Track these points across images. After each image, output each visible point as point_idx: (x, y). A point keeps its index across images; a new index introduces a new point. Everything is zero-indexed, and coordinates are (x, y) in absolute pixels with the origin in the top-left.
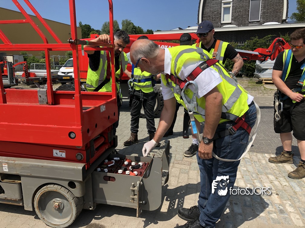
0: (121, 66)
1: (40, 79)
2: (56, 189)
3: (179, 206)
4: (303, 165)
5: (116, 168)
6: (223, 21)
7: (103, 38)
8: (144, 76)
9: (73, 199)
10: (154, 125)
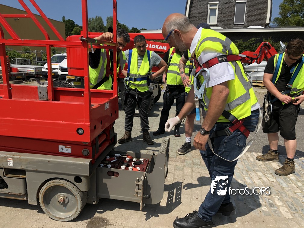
0: (120, 64)
1: (24, 75)
2: (62, 184)
3: (177, 200)
4: (289, 163)
5: (119, 164)
6: (209, 22)
7: (107, 36)
8: (140, 75)
9: (78, 194)
10: (148, 124)
